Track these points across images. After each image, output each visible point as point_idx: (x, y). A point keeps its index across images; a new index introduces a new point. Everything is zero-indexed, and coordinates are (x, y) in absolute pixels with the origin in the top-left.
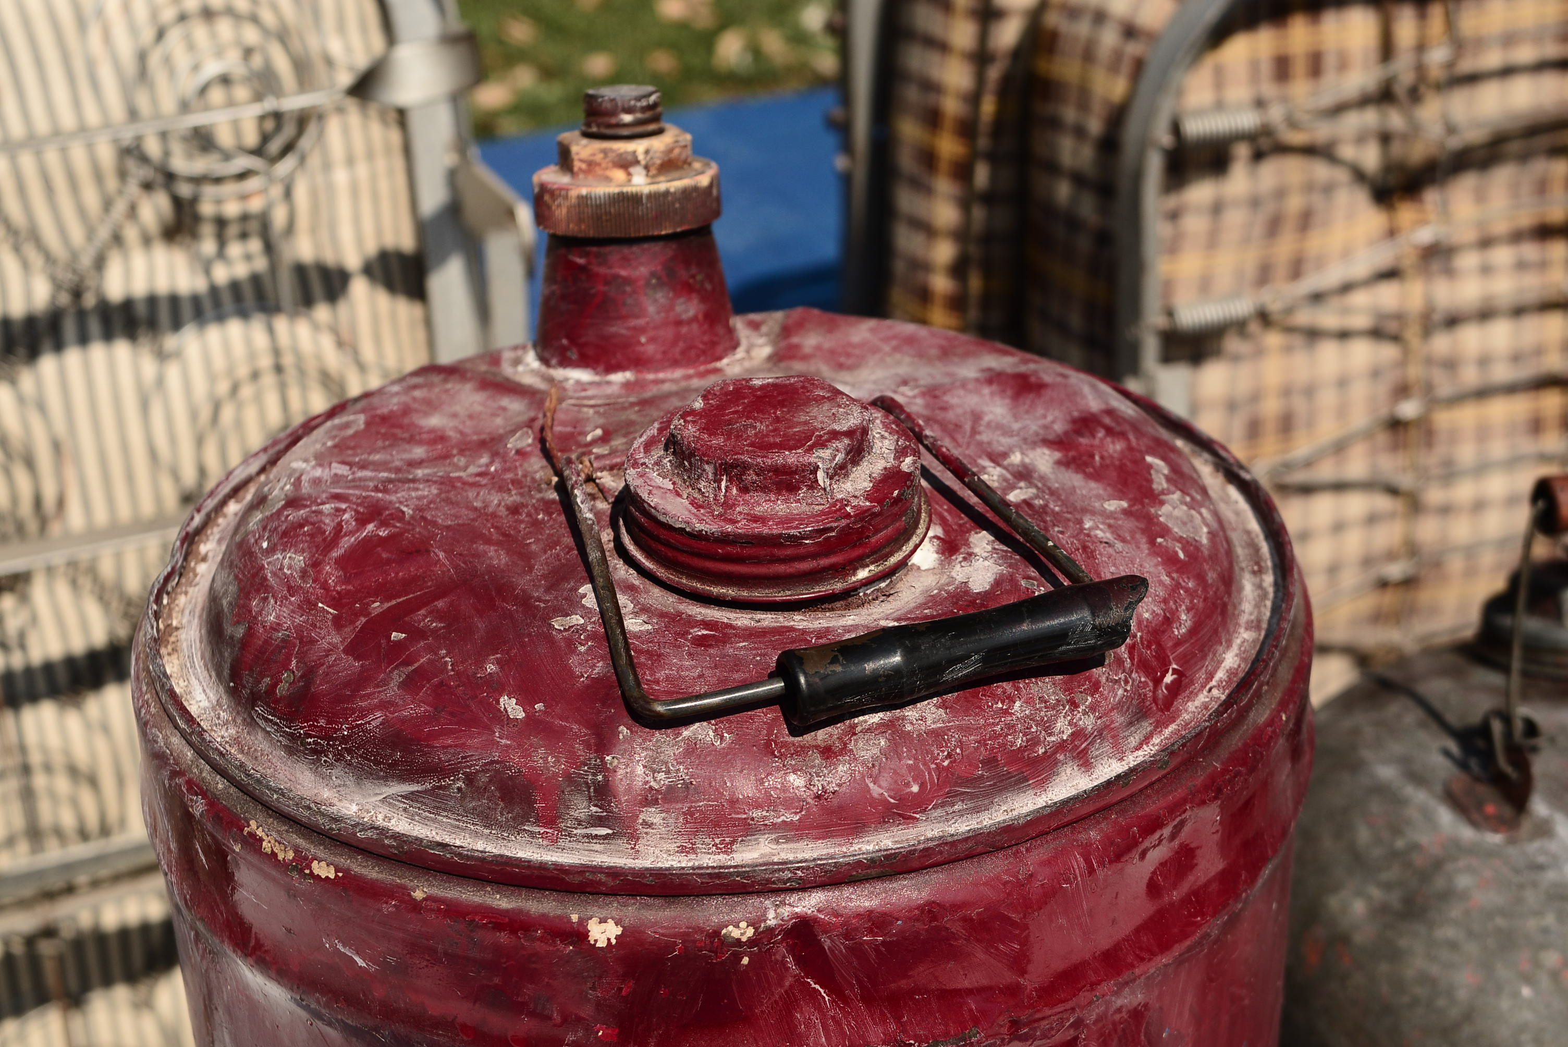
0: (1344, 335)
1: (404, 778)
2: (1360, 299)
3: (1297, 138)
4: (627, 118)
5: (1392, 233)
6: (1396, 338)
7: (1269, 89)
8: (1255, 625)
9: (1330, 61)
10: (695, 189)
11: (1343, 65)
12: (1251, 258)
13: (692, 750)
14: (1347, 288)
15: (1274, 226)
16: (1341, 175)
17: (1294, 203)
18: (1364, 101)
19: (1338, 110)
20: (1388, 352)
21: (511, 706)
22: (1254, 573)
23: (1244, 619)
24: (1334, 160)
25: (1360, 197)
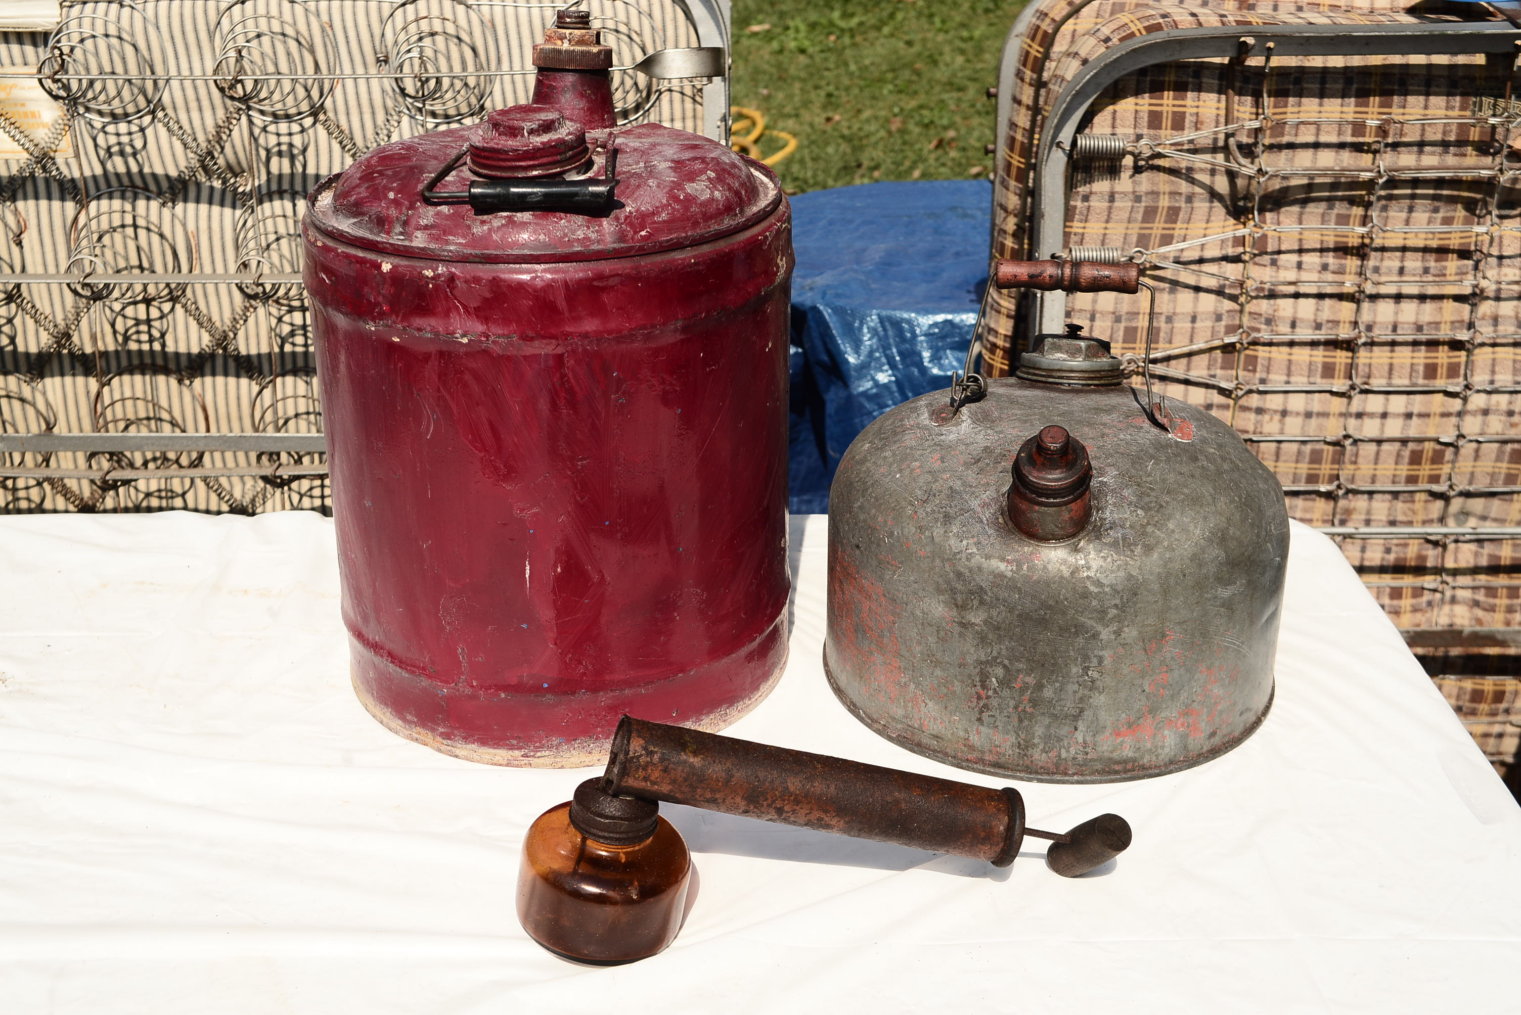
2: (1210, 268)
3: (1163, 163)
4: (568, 20)
7: (1145, 130)
9: (1189, 120)
10: (589, 52)
11: (1197, 124)
15: (1150, 214)
16: (1199, 191)
18: (1213, 149)
19: (1195, 151)
21: (391, 195)
24: (1193, 181)
25: (1219, 210)
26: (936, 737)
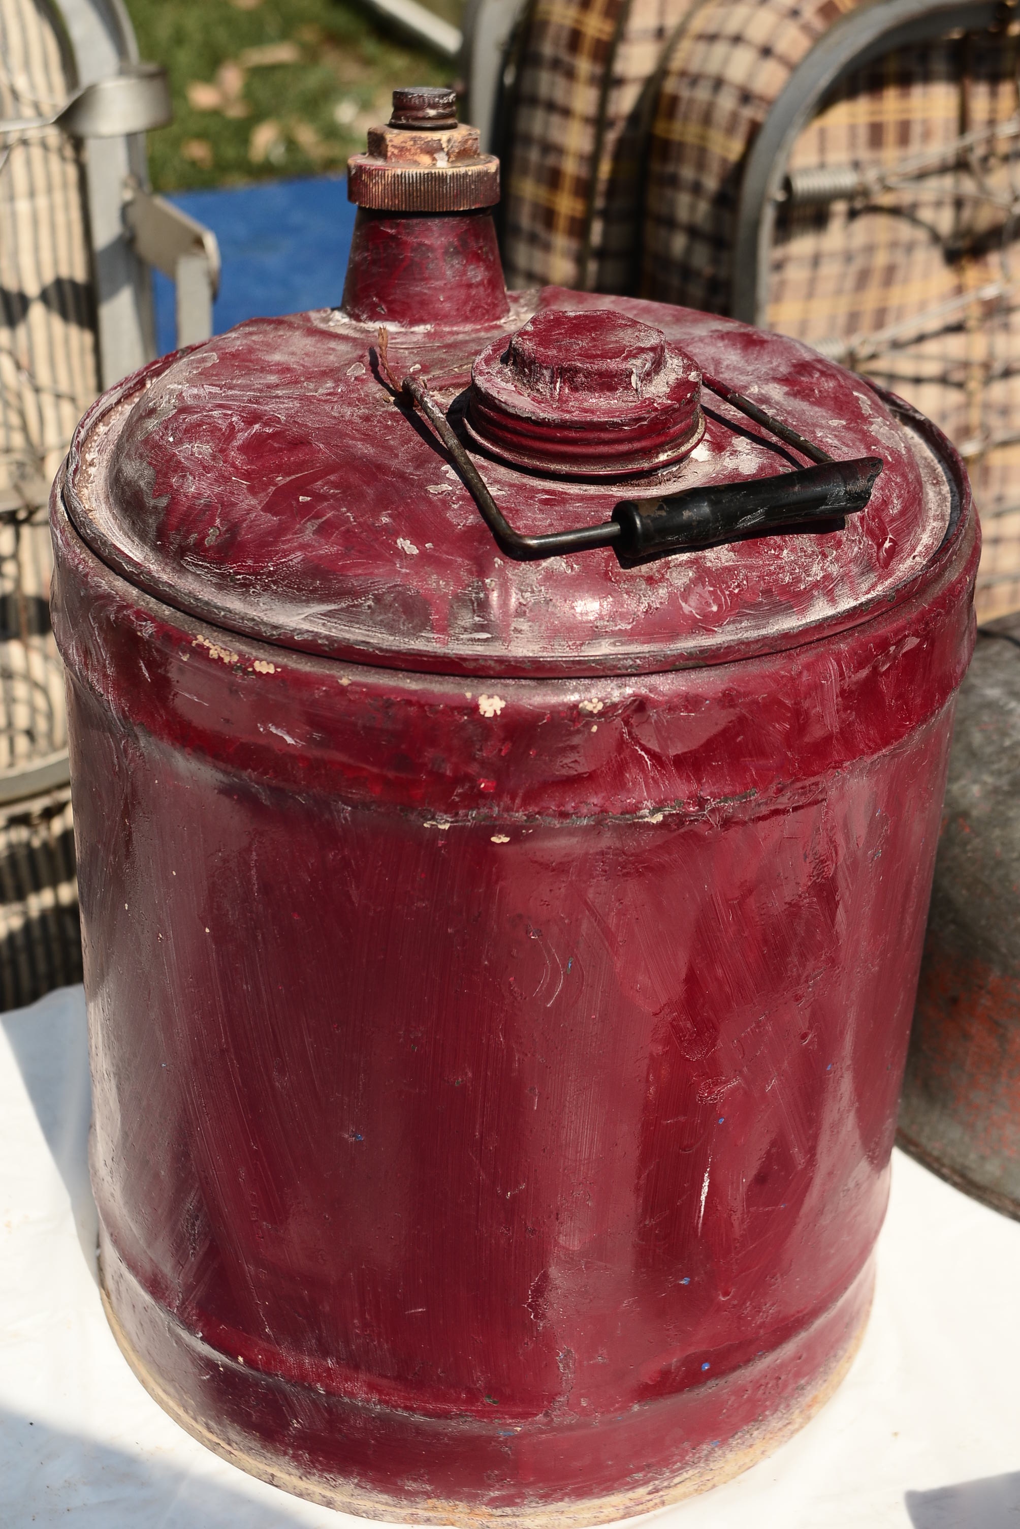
1: (322, 600)
2: (931, 347)
3: (886, 200)
4: (432, 112)
5: (959, 290)
6: (960, 385)
7: (864, 154)
8: (942, 518)
9: (916, 130)
10: (486, 173)
11: (927, 135)
12: (843, 307)
13: (550, 576)
14: (921, 338)
15: (863, 278)
16: (921, 235)
17: (881, 259)
18: (943, 169)
19: (922, 176)
20: (954, 397)
21: (406, 545)
22: (934, 484)
23: (931, 513)
24: (915, 221)
25: (935, 257)
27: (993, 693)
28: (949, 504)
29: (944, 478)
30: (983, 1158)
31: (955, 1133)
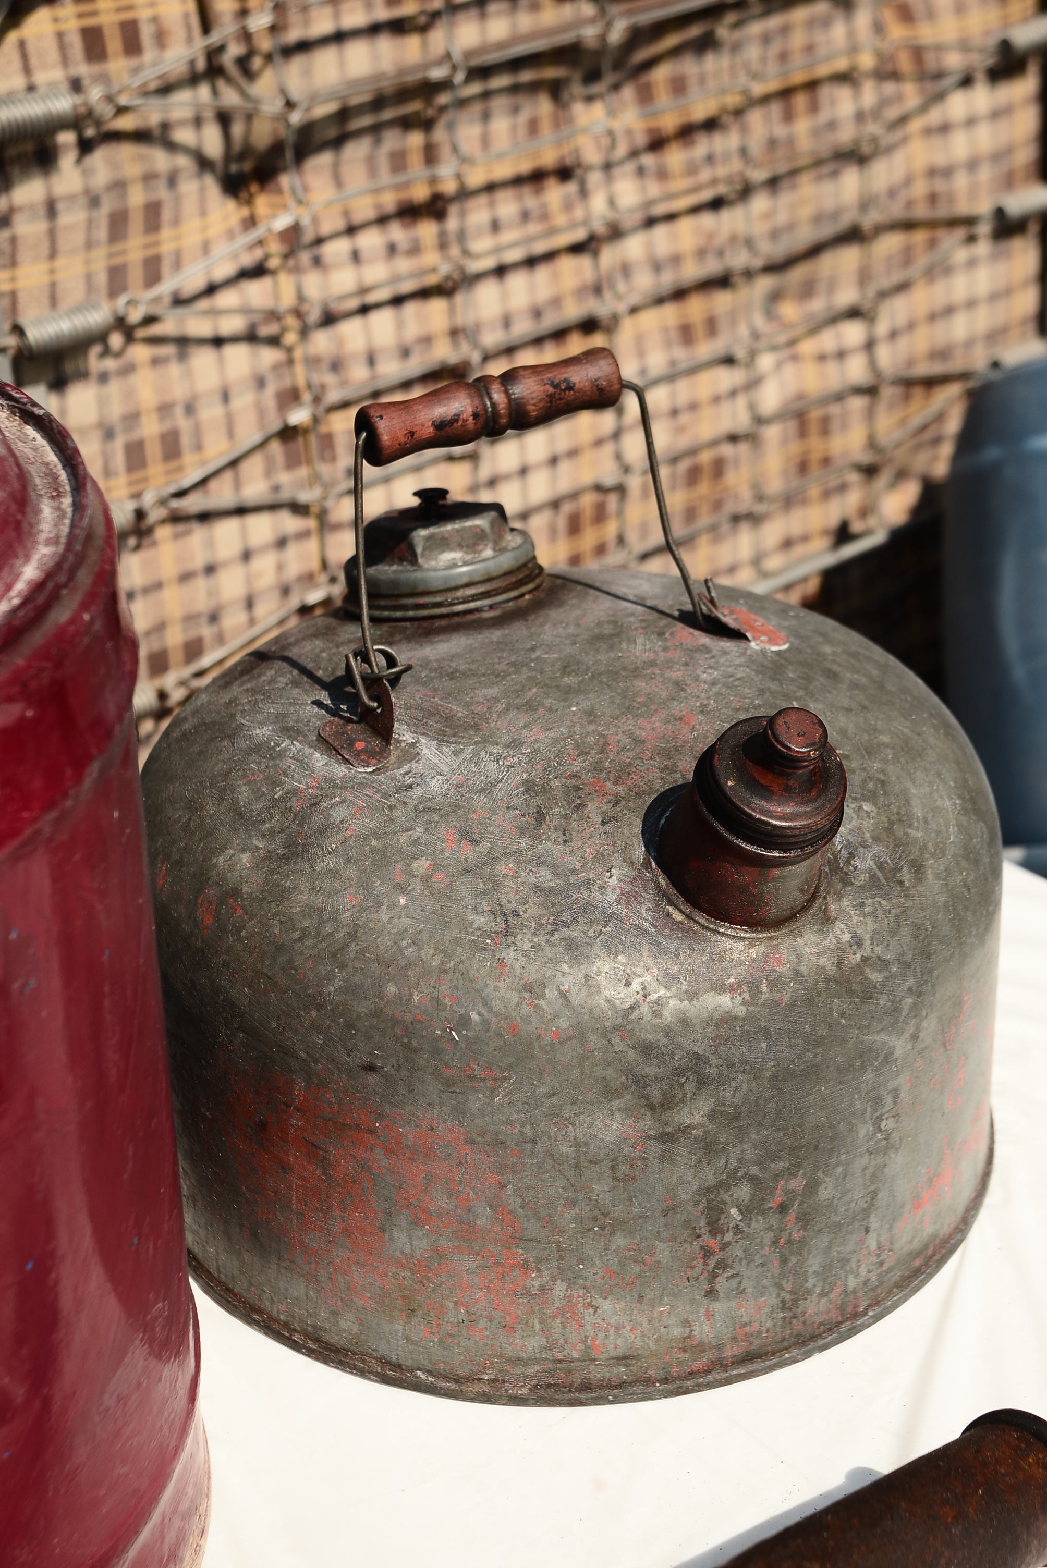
0: (218, 342)
2: (227, 299)
3: (126, 123)
5: (251, 222)
6: (274, 341)
7: (83, 69)
8: (55, 541)
9: (146, 33)
11: (161, 39)
12: (99, 262)
14: (211, 289)
15: (118, 225)
16: (183, 162)
17: (137, 197)
18: (193, 79)
19: (166, 89)
22: (53, 498)
23: (42, 537)
24: (171, 146)
25: (211, 186)
26: (623, 1359)
27: (262, 732)
28: (67, 522)
29: (68, 488)
30: (335, 1313)
31: (298, 1288)
